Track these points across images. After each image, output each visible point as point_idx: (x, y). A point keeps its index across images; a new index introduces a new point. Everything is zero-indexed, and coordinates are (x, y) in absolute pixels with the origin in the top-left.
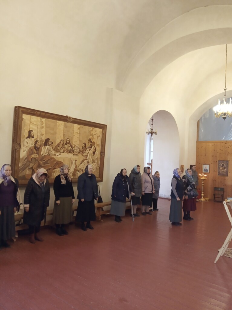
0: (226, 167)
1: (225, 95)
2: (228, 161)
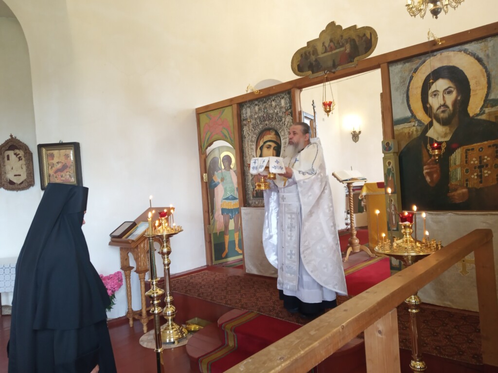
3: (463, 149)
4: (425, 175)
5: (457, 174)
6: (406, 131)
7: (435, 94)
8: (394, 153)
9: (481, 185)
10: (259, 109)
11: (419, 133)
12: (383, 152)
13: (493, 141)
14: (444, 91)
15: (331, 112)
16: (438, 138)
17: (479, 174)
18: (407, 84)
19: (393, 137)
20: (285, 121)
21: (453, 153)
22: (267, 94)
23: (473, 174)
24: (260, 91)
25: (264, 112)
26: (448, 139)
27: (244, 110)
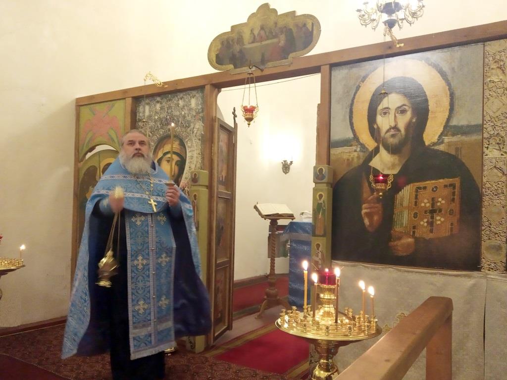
3: (413, 186)
4: (363, 216)
5: (403, 219)
6: (345, 157)
7: (386, 111)
8: (327, 183)
9: (431, 234)
10: (162, 108)
11: (361, 161)
12: (314, 182)
13: (451, 180)
14: (396, 109)
15: (253, 121)
16: (383, 170)
17: (431, 220)
18: (352, 96)
19: (329, 163)
20: (193, 128)
21: (401, 190)
22: (172, 89)
23: (422, 220)
24: (165, 83)
25: (167, 112)
26: (396, 171)
27: (141, 107)
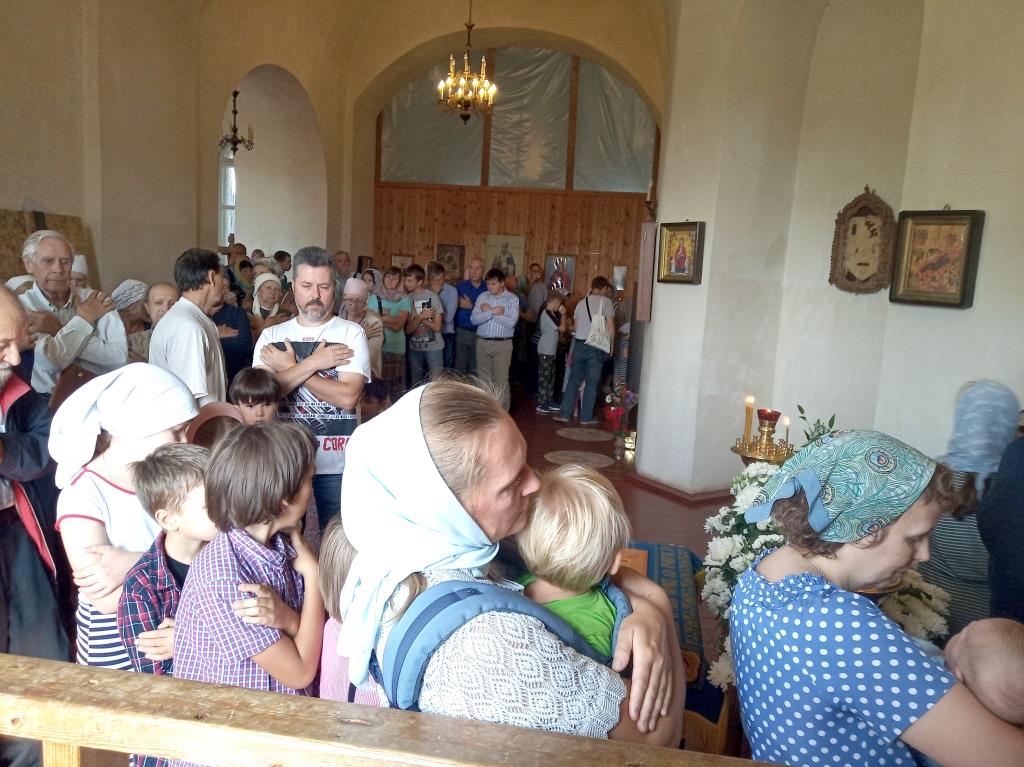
0: (458, 264)
1: (469, 44)
2: (462, 248)
